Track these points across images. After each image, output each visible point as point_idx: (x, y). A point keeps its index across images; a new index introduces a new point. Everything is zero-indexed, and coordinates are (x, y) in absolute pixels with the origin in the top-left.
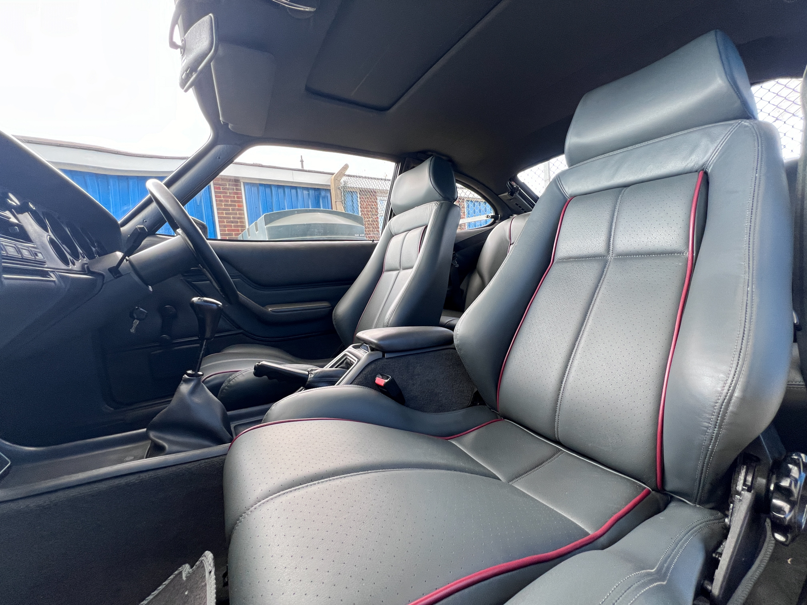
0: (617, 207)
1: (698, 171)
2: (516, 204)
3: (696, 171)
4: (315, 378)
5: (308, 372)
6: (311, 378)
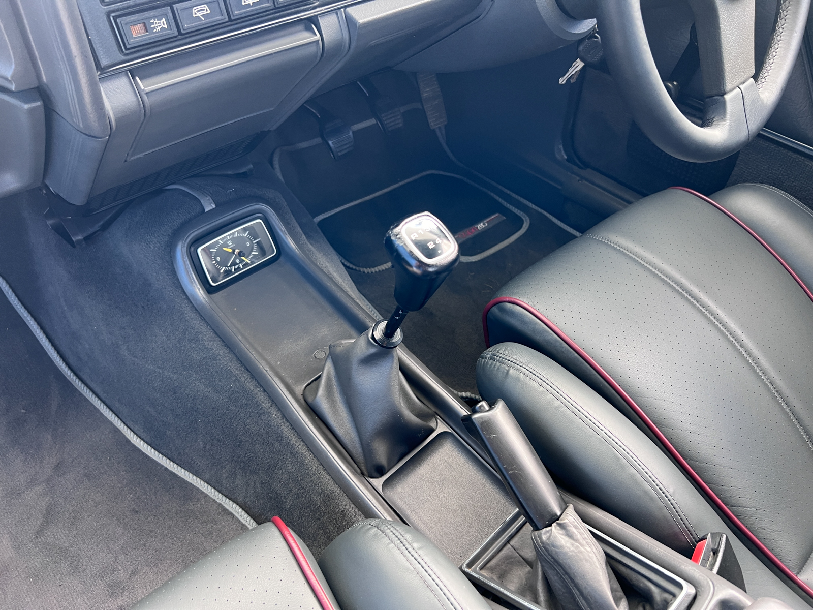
4: (547, 550)
5: (559, 513)
6: (540, 537)
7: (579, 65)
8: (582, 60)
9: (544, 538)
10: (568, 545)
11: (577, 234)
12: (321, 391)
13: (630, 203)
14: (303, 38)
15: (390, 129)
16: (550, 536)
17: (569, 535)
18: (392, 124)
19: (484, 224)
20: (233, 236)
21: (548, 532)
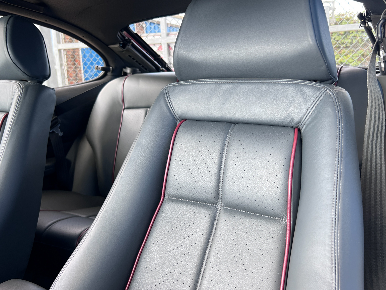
0: (225, 150)
1: (293, 127)
2: (129, 56)
3: (292, 127)
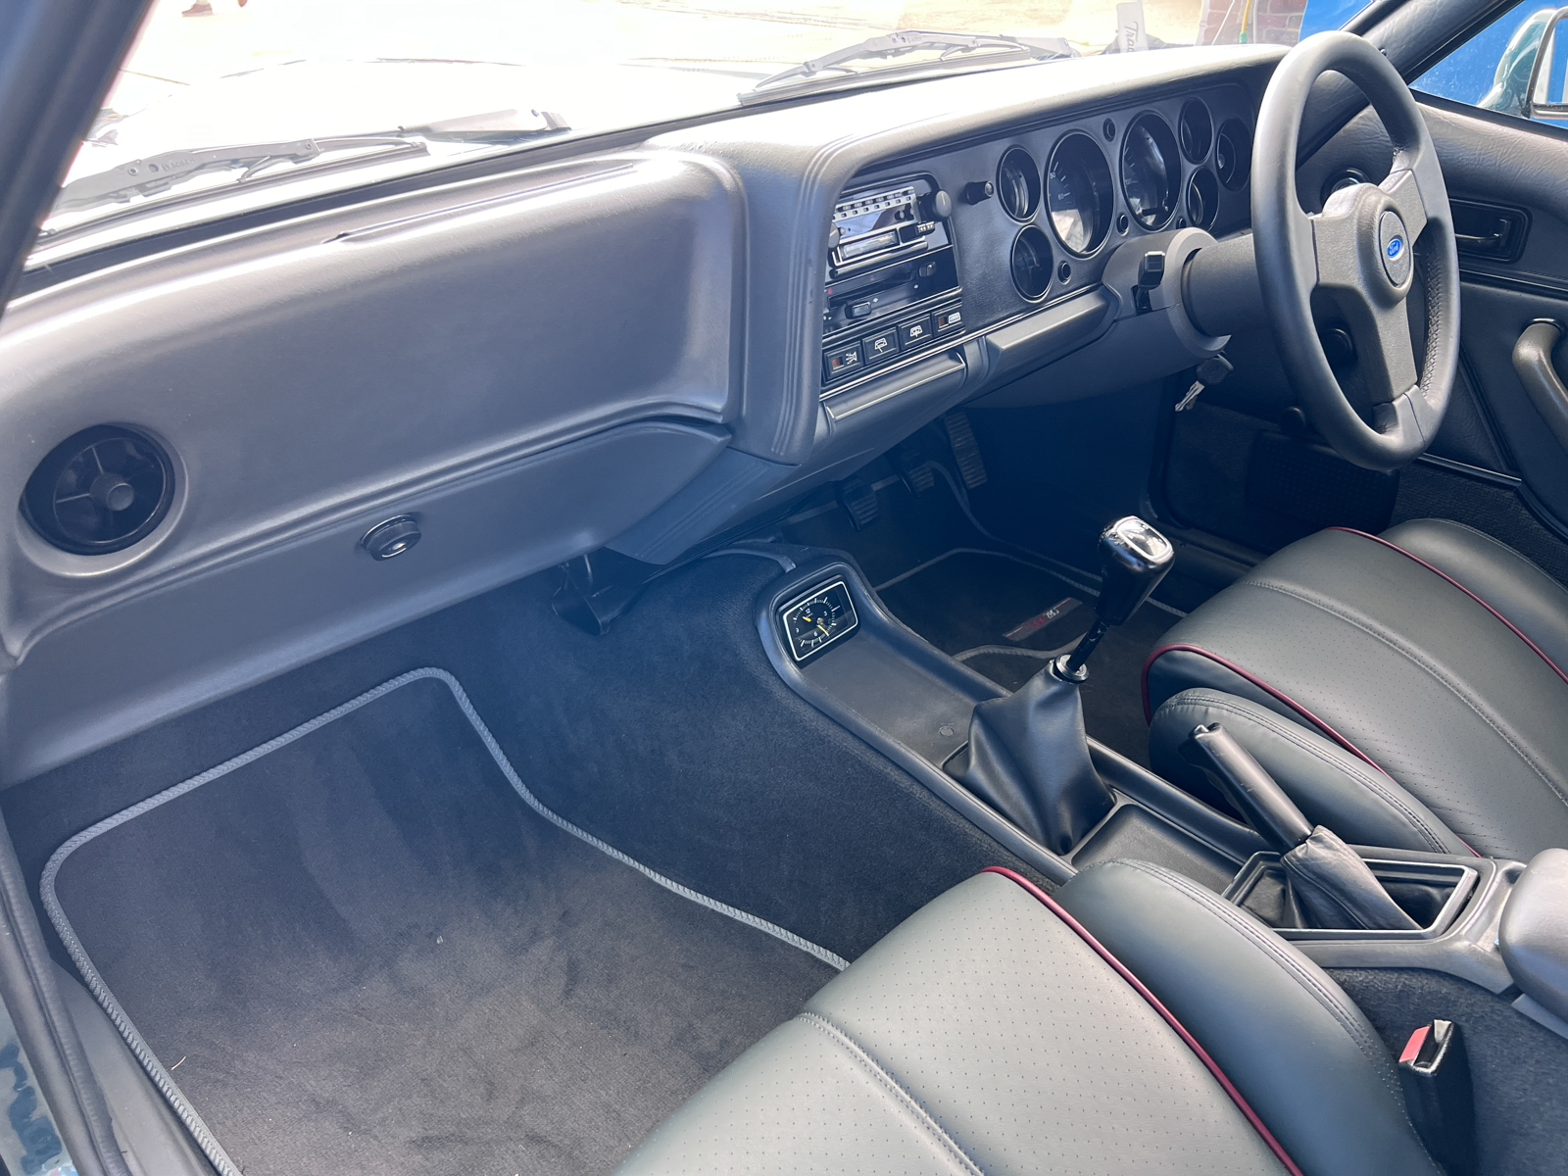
4: (1306, 867)
5: (1309, 833)
6: (1295, 856)
7: (1198, 387)
8: (1201, 383)
9: (1300, 855)
10: (1330, 855)
11: (1184, 614)
12: (974, 761)
13: (1253, 565)
14: (947, 367)
15: (921, 489)
16: (1307, 851)
17: (1329, 847)
18: (922, 483)
19: (1054, 611)
20: (812, 603)
21: (1303, 848)
